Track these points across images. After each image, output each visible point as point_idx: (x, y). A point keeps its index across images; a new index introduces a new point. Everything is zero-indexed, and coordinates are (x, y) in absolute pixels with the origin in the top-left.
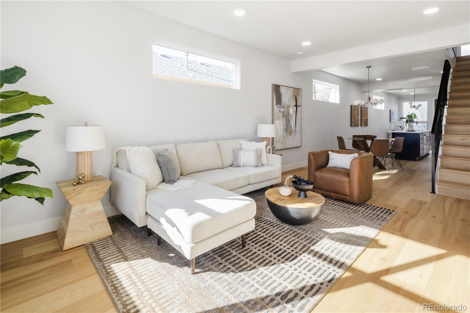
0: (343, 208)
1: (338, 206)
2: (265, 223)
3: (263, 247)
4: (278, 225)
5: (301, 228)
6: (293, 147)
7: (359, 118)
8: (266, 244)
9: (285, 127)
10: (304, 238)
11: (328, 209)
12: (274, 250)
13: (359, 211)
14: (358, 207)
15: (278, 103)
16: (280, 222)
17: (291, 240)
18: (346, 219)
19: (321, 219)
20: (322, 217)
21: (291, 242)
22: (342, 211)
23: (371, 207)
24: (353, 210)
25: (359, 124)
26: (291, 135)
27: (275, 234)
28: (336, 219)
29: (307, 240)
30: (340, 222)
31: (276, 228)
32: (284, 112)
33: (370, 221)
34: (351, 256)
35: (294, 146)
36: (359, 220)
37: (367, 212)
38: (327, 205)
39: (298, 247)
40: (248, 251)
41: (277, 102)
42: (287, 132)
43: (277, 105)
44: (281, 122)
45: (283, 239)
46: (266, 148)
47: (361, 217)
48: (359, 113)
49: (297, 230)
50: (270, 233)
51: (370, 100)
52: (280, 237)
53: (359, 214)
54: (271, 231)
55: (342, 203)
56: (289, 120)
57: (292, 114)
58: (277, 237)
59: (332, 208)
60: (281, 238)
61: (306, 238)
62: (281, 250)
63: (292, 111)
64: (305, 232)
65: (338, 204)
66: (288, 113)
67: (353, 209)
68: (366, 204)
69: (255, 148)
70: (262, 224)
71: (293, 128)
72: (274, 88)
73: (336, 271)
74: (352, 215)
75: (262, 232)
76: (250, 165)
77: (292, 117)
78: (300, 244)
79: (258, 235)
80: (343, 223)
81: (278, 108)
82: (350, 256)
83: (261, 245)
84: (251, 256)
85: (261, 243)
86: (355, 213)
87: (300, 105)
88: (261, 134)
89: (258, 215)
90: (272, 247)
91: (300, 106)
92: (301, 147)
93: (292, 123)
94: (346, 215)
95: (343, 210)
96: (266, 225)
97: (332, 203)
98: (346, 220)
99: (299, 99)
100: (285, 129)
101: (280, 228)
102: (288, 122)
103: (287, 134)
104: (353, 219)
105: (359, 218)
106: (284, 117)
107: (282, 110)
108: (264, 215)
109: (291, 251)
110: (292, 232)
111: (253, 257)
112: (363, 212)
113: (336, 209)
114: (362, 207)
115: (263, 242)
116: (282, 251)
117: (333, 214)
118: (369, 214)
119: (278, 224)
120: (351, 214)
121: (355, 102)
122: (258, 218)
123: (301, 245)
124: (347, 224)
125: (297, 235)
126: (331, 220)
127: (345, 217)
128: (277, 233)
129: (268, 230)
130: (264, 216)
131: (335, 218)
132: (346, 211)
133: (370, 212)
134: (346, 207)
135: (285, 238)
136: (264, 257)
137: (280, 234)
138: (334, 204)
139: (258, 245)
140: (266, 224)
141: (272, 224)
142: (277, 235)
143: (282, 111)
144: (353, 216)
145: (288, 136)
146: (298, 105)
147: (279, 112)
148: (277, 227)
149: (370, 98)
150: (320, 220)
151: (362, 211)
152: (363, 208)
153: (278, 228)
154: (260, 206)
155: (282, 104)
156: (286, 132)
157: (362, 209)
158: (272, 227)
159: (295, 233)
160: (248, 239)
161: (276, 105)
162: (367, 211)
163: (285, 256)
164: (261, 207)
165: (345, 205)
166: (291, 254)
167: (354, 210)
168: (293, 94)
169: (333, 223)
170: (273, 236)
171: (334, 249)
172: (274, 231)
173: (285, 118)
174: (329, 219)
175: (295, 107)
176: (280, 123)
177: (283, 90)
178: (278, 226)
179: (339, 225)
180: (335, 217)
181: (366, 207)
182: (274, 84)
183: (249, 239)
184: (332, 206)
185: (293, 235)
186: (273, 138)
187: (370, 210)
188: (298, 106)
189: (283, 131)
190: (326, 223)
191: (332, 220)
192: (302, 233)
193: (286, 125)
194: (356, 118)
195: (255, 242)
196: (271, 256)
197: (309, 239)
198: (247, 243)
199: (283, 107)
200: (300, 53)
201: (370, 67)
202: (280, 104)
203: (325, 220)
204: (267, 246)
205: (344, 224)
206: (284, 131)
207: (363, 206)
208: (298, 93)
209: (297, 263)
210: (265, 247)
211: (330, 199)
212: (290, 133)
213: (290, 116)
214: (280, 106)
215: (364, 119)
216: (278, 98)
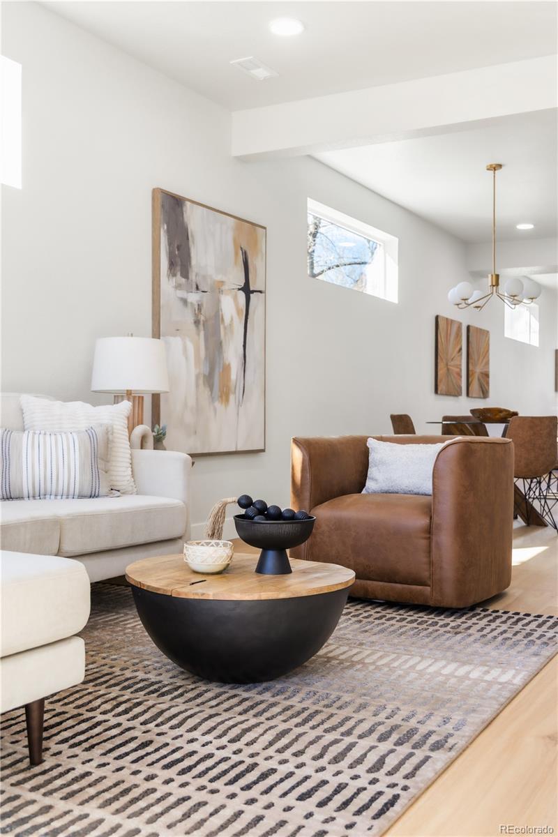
0: (415, 625)
1: (397, 621)
2: (125, 688)
3: (118, 754)
4: (180, 687)
5: (266, 689)
6: (234, 450)
7: (460, 365)
8: (133, 745)
9: (205, 369)
10: (280, 713)
11: (366, 631)
12: (165, 757)
13: (469, 628)
14: (466, 619)
15: (178, 268)
16: (187, 679)
17: (231, 723)
18: (428, 652)
19: (341, 657)
20: (344, 653)
21: (230, 728)
22: (412, 632)
23: (505, 617)
24: (450, 626)
25: (461, 388)
26: (227, 400)
27: (167, 715)
28: (394, 653)
29: (291, 717)
30: (406, 661)
31: (173, 695)
32: (200, 307)
33: (507, 649)
34: (449, 740)
35: (239, 449)
36: (469, 650)
37: (493, 630)
38: (360, 621)
39: (257, 738)
40: (55, 773)
41: (172, 264)
42: (211, 390)
43: (174, 275)
44: (190, 346)
45: (200, 724)
46: (130, 433)
47: (475, 641)
48: (461, 349)
49: (253, 695)
50: (145, 712)
51: (497, 284)
52: (189, 720)
53: (470, 635)
54: (153, 706)
55: (411, 613)
56: (221, 343)
57: (232, 319)
58: (174, 722)
59: (379, 629)
60: (191, 723)
61: (289, 713)
62: (190, 756)
63: (230, 306)
64: (283, 697)
65: (398, 617)
66: (218, 317)
67: (449, 624)
68: (491, 610)
69: (83, 425)
70: (115, 692)
71: (233, 377)
72: (163, 206)
73: (400, 787)
74: (448, 639)
75: (113, 713)
76: (60, 492)
77: (232, 332)
78: (265, 732)
79: (98, 724)
80: (417, 661)
81: (178, 287)
82: (447, 742)
83: (111, 751)
84: (69, 784)
85: (109, 745)
86: (456, 633)
87: (262, 289)
88: (108, 380)
89: (97, 668)
90: (157, 750)
91: (260, 292)
92: (263, 451)
93: (232, 354)
94: (427, 640)
95: (416, 630)
96: (132, 693)
97: (379, 615)
98: (426, 654)
99: (256, 263)
100: (204, 376)
101: (186, 695)
102: (214, 348)
103: (212, 399)
104: (450, 648)
105: (469, 645)
106: (201, 327)
107: (194, 298)
108: (123, 665)
109: (231, 752)
110: (235, 701)
111: (75, 787)
112: (482, 629)
113: (392, 629)
114: (478, 617)
115: (118, 741)
116: (195, 758)
117: (383, 641)
118: (502, 633)
119: (178, 684)
120: (445, 637)
121: (452, 290)
122: (97, 675)
123: (269, 732)
124: (430, 663)
125: (252, 707)
126: (375, 657)
127: (424, 646)
128: (174, 711)
129: (139, 704)
130: (122, 669)
131: (388, 652)
132: (425, 632)
133: (504, 627)
134: (427, 622)
135: (206, 719)
136: (123, 782)
137: (186, 710)
138: (384, 619)
139: (97, 751)
140: (132, 689)
141: (156, 687)
142: (175, 716)
143: (191, 303)
144: (448, 643)
145: (217, 404)
146: (252, 289)
147: (180, 304)
148: (176, 693)
149: (497, 276)
150: (338, 661)
151: (478, 627)
152: (481, 619)
153: (181, 695)
154: (104, 643)
155: (192, 276)
156: (208, 389)
157: (477, 624)
158: (155, 695)
159: (247, 704)
160: (54, 738)
161: (168, 276)
162: (493, 625)
163: (208, 769)
164: (107, 645)
165: (421, 616)
166: (230, 763)
167: (452, 628)
168: (235, 241)
169: (383, 665)
170: (160, 720)
171: (389, 729)
172: (163, 706)
173: (202, 333)
174: (368, 655)
175: (242, 295)
176: (185, 349)
177: (194, 219)
178: (180, 691)
179: (403, 667)
180: (387, 650)
181: (491, 618)
182: (162, 188)
183: (59, 738)
184: (377, 622)
185: (239, 709)
186: (156, 398)
187: (504, 622)
188: (253, 292)
189: (197, 386)
190: (359, 666)
191: (381, 656)
192: (272, 700)
193: (206, 358)
194: (452, 363)
195: (86, 745)
196: (150, 778)
197: (298, 714)
198: (51, 752)
199: (197, 288)
200: (261, 73)
201: (500, 166)
202: (185, 275)
203: (355, 659)
204: (135, 750)
205: (421, 664)
206: (201, 382)
207: (482, 616)
208: (254, 242)
209: (255, 783)
210: (127, 754)
211: (370, 607)
212: (225, 396)
213: (225, 328)
214: (183, 280)
215: (478, 370)
216: (178, 248)
